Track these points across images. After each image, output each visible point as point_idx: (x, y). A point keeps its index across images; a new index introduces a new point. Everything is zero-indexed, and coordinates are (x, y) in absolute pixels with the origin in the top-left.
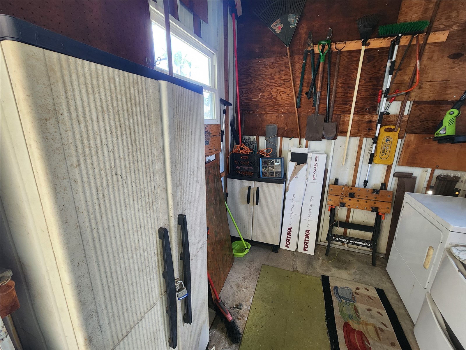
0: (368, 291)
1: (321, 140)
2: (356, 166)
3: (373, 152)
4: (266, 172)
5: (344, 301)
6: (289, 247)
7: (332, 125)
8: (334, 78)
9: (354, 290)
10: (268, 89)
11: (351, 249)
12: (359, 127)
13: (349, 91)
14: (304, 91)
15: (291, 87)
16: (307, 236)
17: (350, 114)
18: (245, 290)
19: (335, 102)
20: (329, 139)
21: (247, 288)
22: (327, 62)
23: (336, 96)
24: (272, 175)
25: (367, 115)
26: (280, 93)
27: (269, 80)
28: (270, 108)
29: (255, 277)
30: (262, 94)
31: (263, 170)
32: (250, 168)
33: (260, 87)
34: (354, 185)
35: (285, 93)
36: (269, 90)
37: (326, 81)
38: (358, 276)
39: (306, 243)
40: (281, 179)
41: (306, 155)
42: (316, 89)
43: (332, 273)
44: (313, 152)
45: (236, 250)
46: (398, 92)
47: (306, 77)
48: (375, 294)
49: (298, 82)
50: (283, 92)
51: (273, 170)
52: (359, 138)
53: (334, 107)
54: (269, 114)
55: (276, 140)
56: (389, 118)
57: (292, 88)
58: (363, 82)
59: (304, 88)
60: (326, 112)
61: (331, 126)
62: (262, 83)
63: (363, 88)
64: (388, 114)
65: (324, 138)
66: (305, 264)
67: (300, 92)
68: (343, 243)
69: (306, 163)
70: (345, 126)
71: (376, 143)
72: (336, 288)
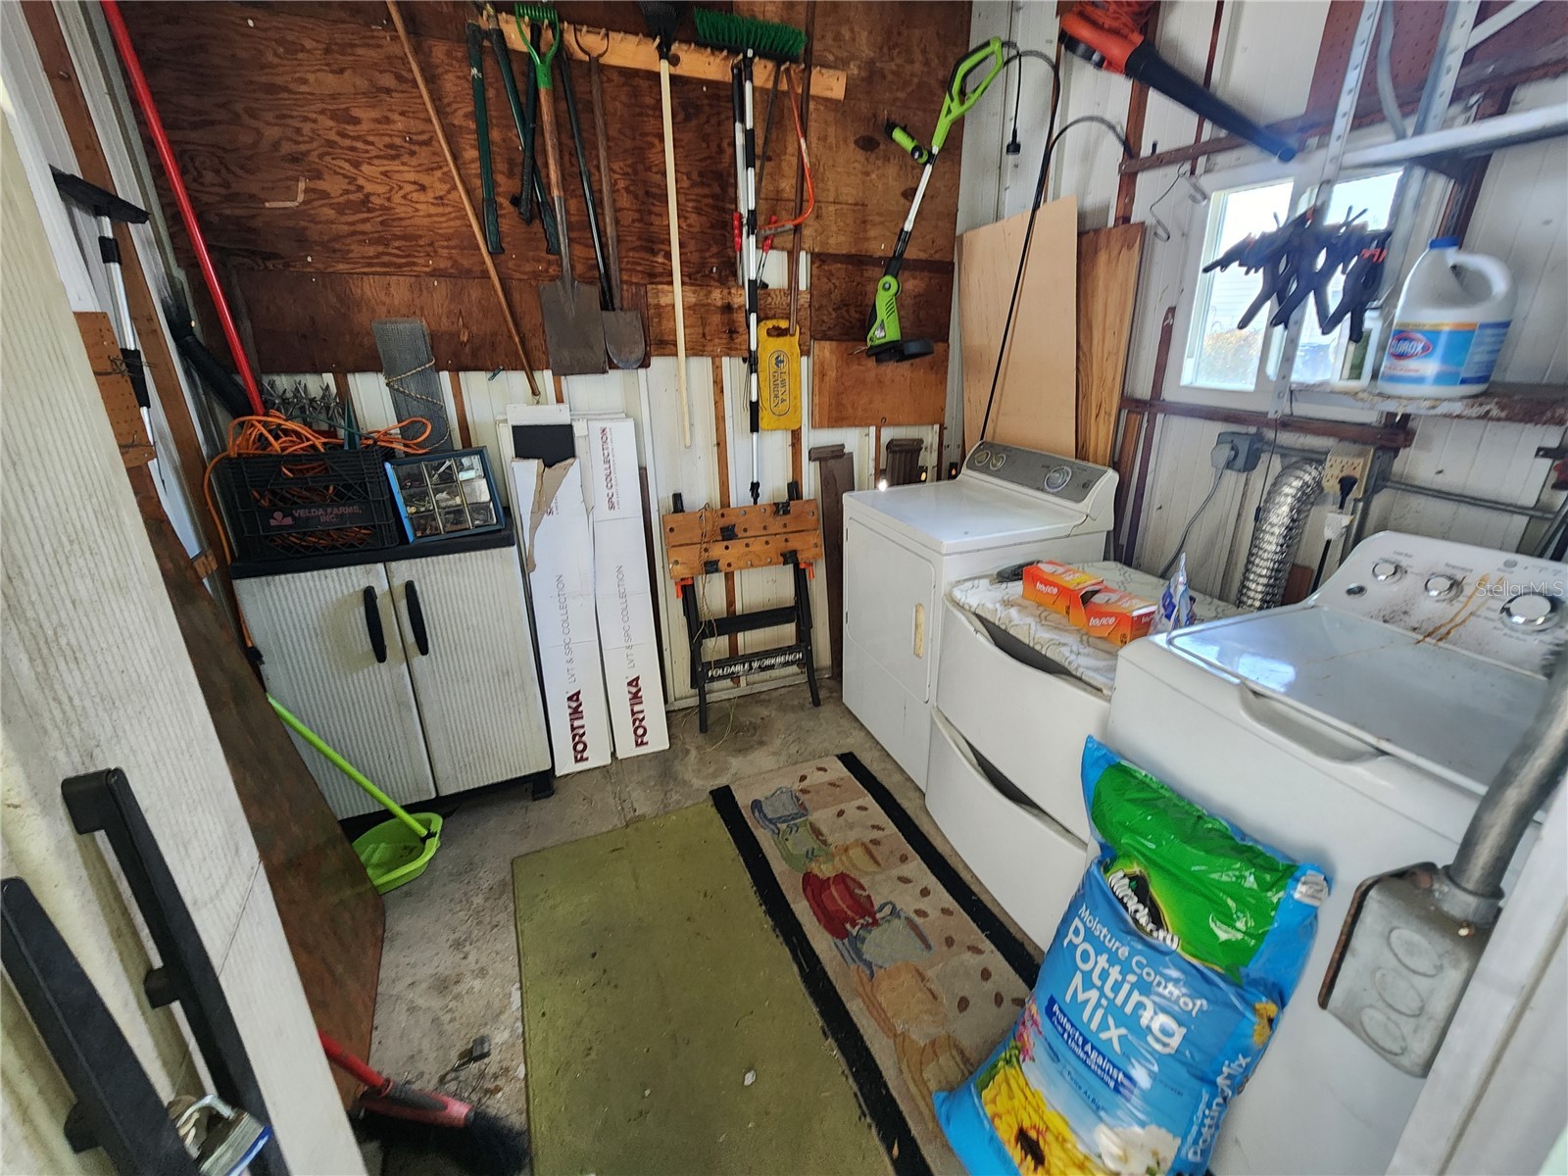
0: (825, 770)
1: (604, 372)
2: (721, 444)
3: (754, 399)
4: (430, 516)
5: (783, 826)
6: (587, 759)
7: (628, 320)
8: (598, 156)
9: (797, 786)
10: (334, 162)
11: (757, 688)
12: (704, 325)
13: (652, 208)
14: (501, 190)
15: (445, 169)
16: (636, 698)
17: (671, 283)
18: (477, 984)
19: (619, 240)
20: (627, 366)
21: (482, 972)
22: (563, 94)
23: (617, 222)
24: (457, 522)
25: (716, 288)
26: (401, 188)
27: (331, 123)
28: (371, 251)
29: (502, 917)
30: (312, 185)
31: (413, 510)
32: (348, 510)
33: (287, 148)
34: (725, 503)
35: (423, 188)
36: (341, 168)
37: (572, 165)
38: (793, 750)
39: (638, 721)
40: (499, 531)
41: (566, 431)
42: (546, 189)
43: (733, 771)
44: (588, 418)
45: (378, 866)
46: (775, 222)
47: (495, 135)
48: (839, 770)
49: (471, 154)
50: (415, 183)
51: (458, 500)
52: (710, 360)
53: (620, 259)
54: (374, 274)
55: (438, 385)
56: (770, 299)
57: (448, 174)
58: (686, 183)
59: (500, 178)
60: (597, 275)
61: (623, 322)
62: (298, 131)
63: (688, 200)
64: (765, 286)
65: (613, 366)
66: (655, 785)
67: (489, 192)
68: (735, 678)
69: (573, 455)
70: (665, 322)
71: (756, 371)
72: (756, 805)
